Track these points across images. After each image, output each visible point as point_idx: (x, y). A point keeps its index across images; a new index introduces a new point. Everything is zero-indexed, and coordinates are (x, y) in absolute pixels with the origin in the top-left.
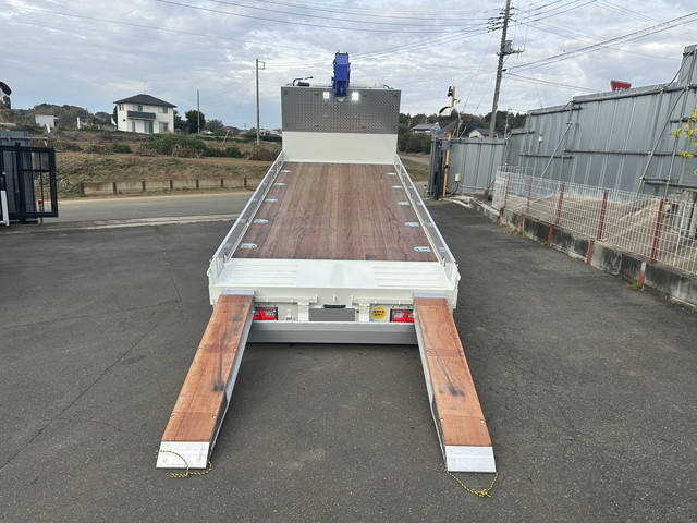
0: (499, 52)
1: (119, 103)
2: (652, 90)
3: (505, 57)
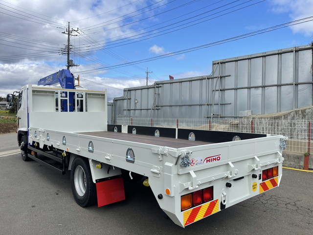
0: (67, 65)
2: (200, 78)
3: (70, 68)
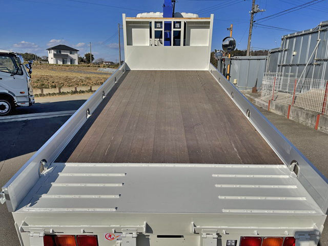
1: (49, 49)
3: (255, 14)
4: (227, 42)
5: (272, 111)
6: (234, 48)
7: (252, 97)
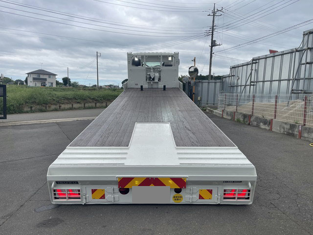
0: (211, 45)
1: (28, 74)
2: (291, 51)
3: (213, 47)
4: (192, 70)
5: (224, 117)
6: (198, 73)
7: (212, 109)
